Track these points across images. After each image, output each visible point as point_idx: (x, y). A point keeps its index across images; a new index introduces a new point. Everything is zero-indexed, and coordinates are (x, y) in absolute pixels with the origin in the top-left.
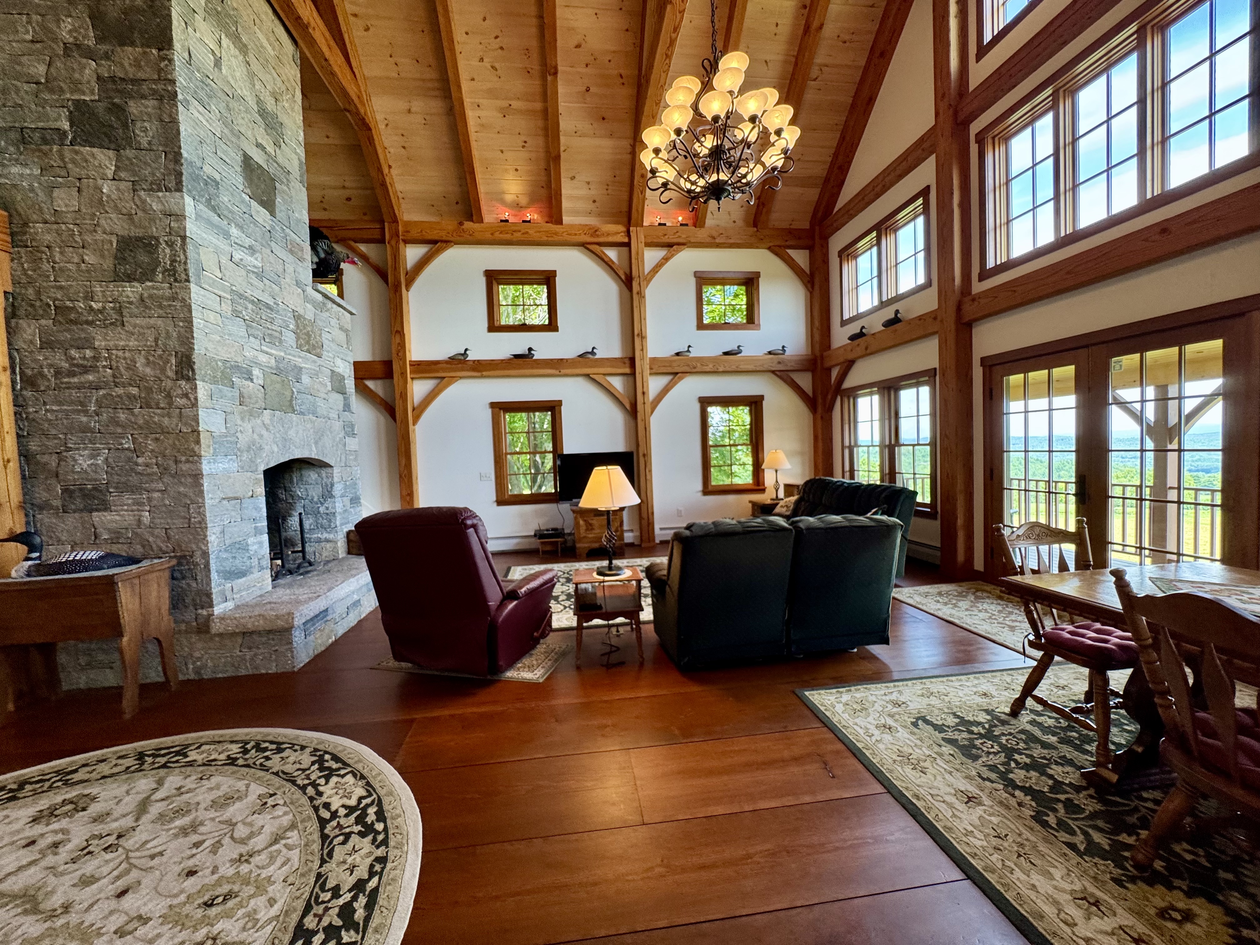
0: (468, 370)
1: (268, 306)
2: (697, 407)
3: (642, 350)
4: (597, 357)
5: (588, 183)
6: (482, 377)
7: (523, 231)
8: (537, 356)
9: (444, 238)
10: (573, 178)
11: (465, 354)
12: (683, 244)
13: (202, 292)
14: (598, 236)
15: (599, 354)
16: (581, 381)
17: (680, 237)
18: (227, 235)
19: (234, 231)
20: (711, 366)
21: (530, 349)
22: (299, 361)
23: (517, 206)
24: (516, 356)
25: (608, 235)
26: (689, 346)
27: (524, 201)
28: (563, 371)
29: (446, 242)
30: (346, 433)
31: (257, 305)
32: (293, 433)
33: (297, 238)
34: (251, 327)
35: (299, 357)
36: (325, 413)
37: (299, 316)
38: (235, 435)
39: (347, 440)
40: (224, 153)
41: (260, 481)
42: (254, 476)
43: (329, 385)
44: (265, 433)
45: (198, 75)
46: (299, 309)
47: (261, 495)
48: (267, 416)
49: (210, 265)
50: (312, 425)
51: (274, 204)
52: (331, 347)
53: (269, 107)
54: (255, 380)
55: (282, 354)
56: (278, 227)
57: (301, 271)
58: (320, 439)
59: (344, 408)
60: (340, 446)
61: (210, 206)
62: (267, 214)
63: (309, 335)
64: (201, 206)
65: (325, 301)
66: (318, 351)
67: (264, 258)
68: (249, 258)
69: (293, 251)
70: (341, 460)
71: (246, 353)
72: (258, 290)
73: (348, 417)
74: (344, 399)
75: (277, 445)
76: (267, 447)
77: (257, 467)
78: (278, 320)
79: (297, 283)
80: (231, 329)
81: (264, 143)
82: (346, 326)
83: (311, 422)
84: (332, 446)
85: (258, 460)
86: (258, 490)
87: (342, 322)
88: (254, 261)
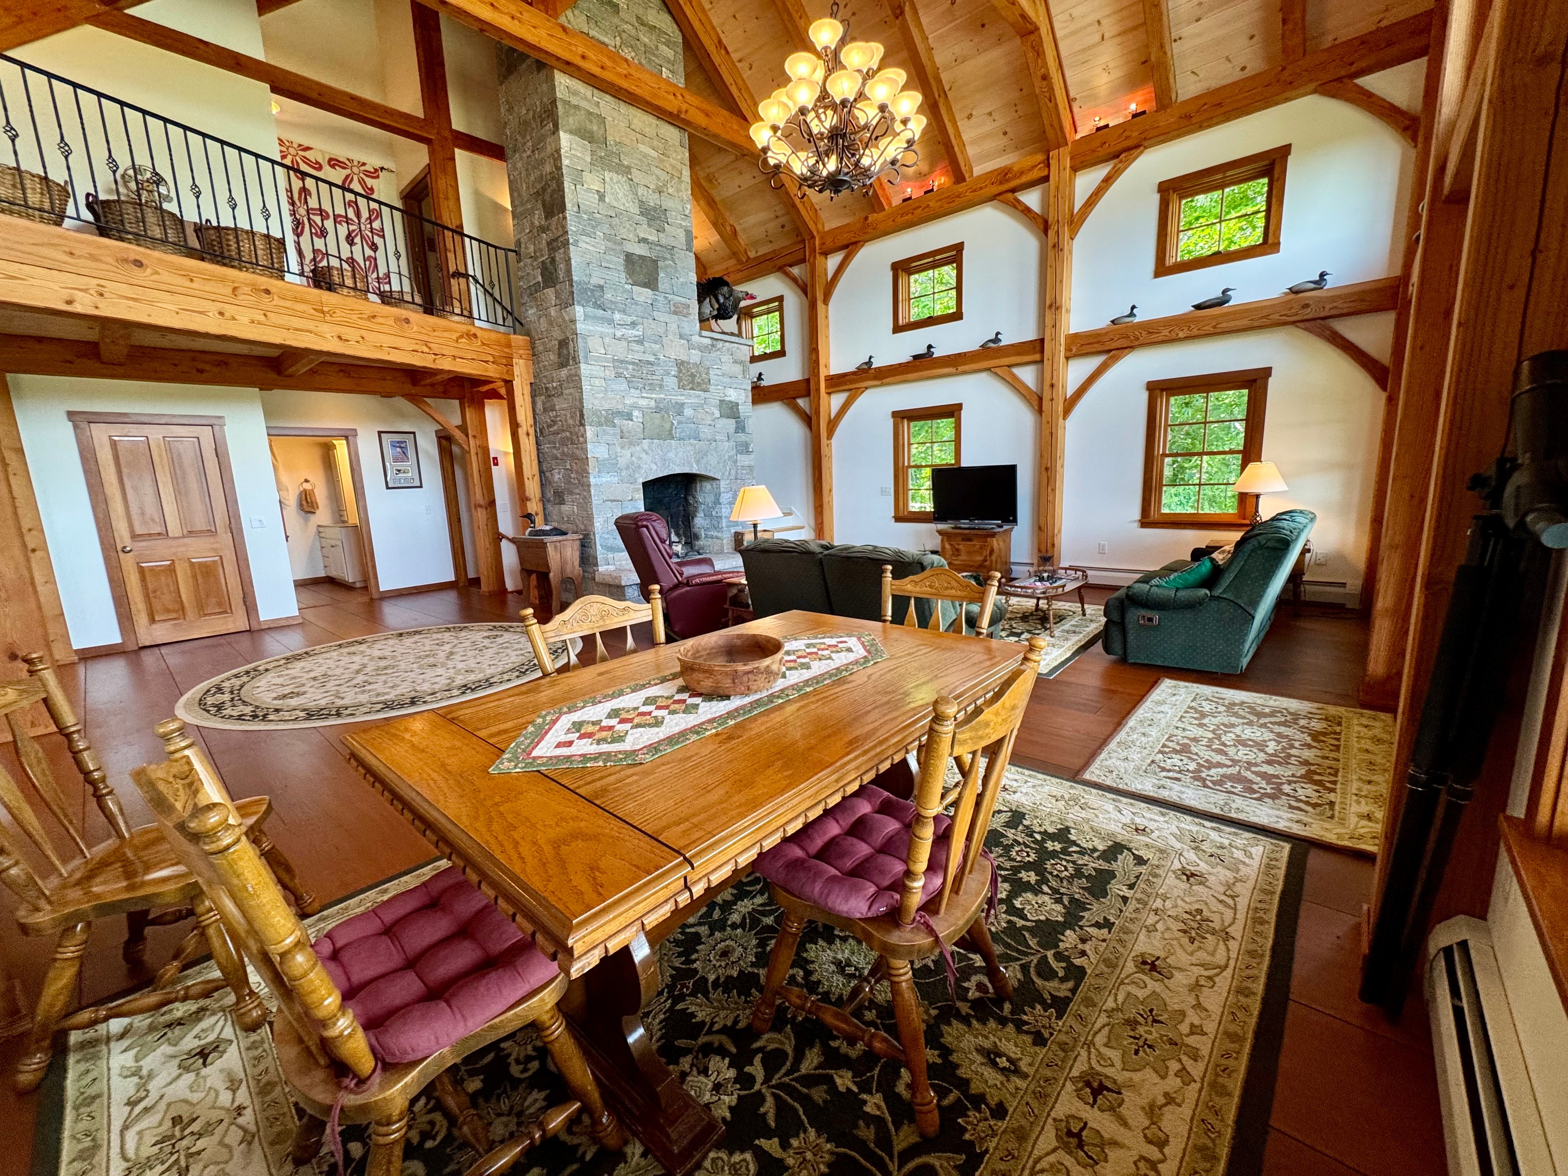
0: (870, 380)
1: (649, 363)
2: (1145, 395)
3: (1054, 326)
4: (1002, 344)
5: (990, 114)
6: (882, 385)
7: (924, 205)
8: (937, 353)
9: (854, 240)
10: (970, 116)
11: (869, 363)
12: (1137, 147)
13: (589, 367)
14: (1008, 181)
15: (1005, 341)
16: (984, 376)
17: (1127, 138)
18: (611, 322)
19: (617, 316)
20: (1166, 332)
21: (930, 347)
22: (681, 399)
23: (920, 175)
24: (916, 357)
25: (1022, 173)
26: (1133, 307)
27: (924, 167)
28: (961, 368)
29: (856, 243)
30: (737, 452)
31: (637, 364)
32: (672, 455)
33: (681, 299)
34: (632, 381)
35: (681, 395)
36: (709, 437)
37: (682, 362)
38: (616, 459)
39: (739, 457)
40: (608, 261)
41: (638, 490)
42: (632, 486)
43: (717, 413)
44: (644, 456)
45: (585, 216)
46: (681, 357)
47: (640, 499)
48: (645, 444)
49: (596, 347)
50: (692, 448)
51: (657, 280)
52: (720, 381)
53: (651, 203)
54: (634, 419)
55: (662, 396)
56: (660, 297)
57: (684, 325)
58: (702, 458)
59: (736, 430)
60: (729, 463)
61: (596, 306)
62: (649, 291)
63: (694, 376)
64: (587, 309)
65: (714, 342)
66: (704, 386)
67: (645, 327)
68: (629, 332)
69: (676, 311)
70: (729, 474)
71: (627, 402)
72: (638, 353)
73: (741, 437)
74: (736, 422)
75: (656, 464)
76: (645, 466)
77: (635, 481)
78: (659, 371)
79: (680, 336)
80: (613, 387)
81: (646, 236)
82: (743, 359)
83: (691, 445)
84: (718, 463)
85: (636, 476)
86: (636, 496)
87: (737, 356)
88: (634, 332)
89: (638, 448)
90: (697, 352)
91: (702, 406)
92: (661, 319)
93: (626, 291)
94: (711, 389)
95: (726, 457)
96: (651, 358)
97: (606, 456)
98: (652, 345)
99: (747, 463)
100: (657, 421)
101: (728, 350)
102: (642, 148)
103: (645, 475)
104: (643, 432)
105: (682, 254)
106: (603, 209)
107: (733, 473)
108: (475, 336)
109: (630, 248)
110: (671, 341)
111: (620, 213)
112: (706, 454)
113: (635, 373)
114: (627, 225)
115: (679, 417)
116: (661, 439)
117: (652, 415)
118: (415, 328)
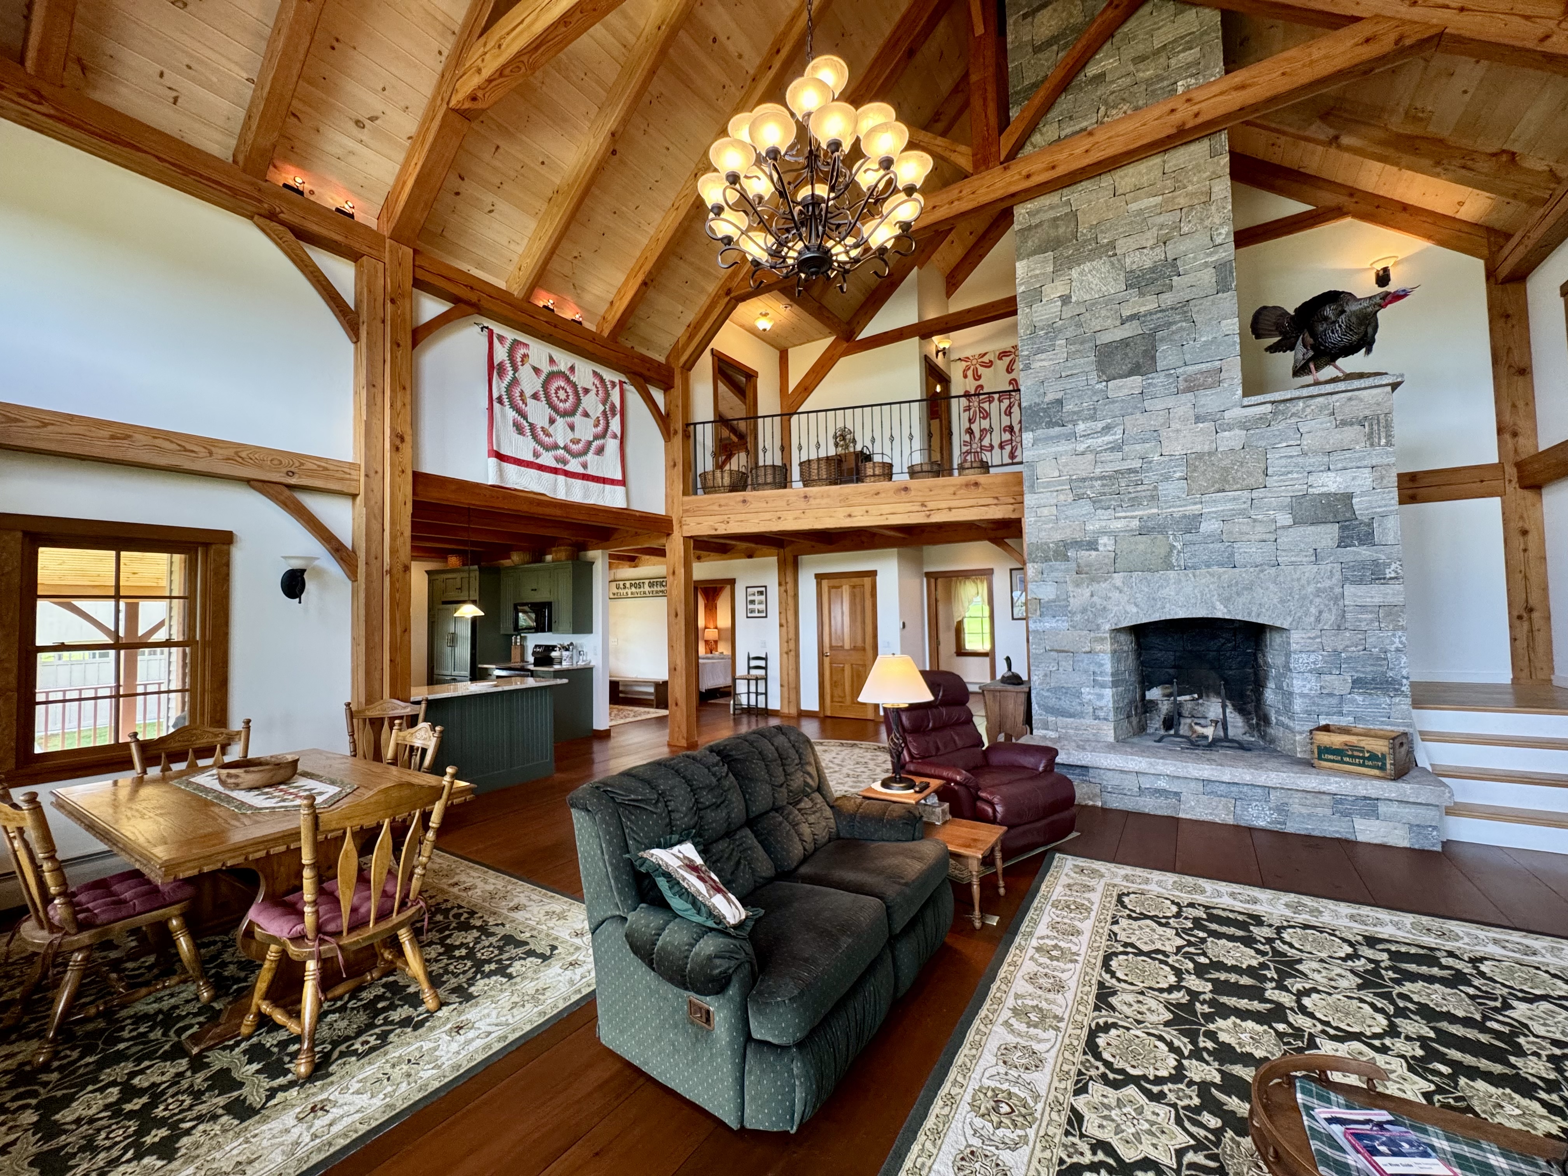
13: (1036, 496)
18: (1071, 436)
19: (1081, 427)
22: (1194, 509)
30: (1345, 580)
31: (1110, 477)
32: (1169, 591)
33: (1204, 365)
34: (1100, 501)
35: (1195, 504)
36: (1259, 560)
37: (1200, 456)
38: (1067, 600)
39: (1349, 589)
40: (1071, 368)
41: (1102, 639)
42: (1092, 634)
43: (1285, 519)
44: (1116, 595)
45: (1042, 333)
46: (1198, 449)
47: (1104, 652)
48: (1118, 579)
49: (1047, 472)
50: (1215, 579)
51: (1153, 358)
52: (1297, 465)
53: (1148, 264)
54: (1101, 548)
55: (1155, 511)
56: (1159, 379)
57: (1210, 401)
58: (1238, 594)
59: (1343, 543)
60: (1318, 600)
61: (1051, 424)
62: (1138, 378)
63: (1226, 469)
64: (1039, 432)
65: (1281, 407)
66: (1251, 481)
67: (1128, 426)
68: (1100, 440)
69: (1192, 386)
70: (1318, 620)
71: (1090, 527)
72: (1113, 463)
73: (1359, 553)
74: (1343, 529)
75: (1137, 606)
76: (1116, 608)
77: (1098, 627)
78: (1150, 478)
79: (1198, 419)
80: (1070, 512)
81: (1135, 311)
82: (1367, 413)
83: (1212, 575)
84: (1282, 601)
85: (1100, 621)
86: (1098, 648)
87: (1347, 413)
88: (1108, 438)
89: (1103, 585)
90: (1237, 431)
91: (1242, 513)
92: (1158, 407)
93: (1095, 393)
94: (1270, 482)
95: (1310, 589)
96: (1136, 464)
97: (1052, 597)
98: (1138, 447)
99: (1377, 600)
100: (1141, 547)
101: (1321, 409)
102: (1134, 207)
103: (1115, 620)
104: (1115, 564)
105: (1207, 302)
106: (1068, 312)
107: (1330, 618)
108: (976, 484)
109: (1106, 338)
110: (1177, 431)
111: (1093, 305)
112: (1249, 588)
113: (1107, 490)
114: (1104, 313)
115: (1188, 537)
116: (1149, 570)
117: (1132, 539)
118: (913, 493)
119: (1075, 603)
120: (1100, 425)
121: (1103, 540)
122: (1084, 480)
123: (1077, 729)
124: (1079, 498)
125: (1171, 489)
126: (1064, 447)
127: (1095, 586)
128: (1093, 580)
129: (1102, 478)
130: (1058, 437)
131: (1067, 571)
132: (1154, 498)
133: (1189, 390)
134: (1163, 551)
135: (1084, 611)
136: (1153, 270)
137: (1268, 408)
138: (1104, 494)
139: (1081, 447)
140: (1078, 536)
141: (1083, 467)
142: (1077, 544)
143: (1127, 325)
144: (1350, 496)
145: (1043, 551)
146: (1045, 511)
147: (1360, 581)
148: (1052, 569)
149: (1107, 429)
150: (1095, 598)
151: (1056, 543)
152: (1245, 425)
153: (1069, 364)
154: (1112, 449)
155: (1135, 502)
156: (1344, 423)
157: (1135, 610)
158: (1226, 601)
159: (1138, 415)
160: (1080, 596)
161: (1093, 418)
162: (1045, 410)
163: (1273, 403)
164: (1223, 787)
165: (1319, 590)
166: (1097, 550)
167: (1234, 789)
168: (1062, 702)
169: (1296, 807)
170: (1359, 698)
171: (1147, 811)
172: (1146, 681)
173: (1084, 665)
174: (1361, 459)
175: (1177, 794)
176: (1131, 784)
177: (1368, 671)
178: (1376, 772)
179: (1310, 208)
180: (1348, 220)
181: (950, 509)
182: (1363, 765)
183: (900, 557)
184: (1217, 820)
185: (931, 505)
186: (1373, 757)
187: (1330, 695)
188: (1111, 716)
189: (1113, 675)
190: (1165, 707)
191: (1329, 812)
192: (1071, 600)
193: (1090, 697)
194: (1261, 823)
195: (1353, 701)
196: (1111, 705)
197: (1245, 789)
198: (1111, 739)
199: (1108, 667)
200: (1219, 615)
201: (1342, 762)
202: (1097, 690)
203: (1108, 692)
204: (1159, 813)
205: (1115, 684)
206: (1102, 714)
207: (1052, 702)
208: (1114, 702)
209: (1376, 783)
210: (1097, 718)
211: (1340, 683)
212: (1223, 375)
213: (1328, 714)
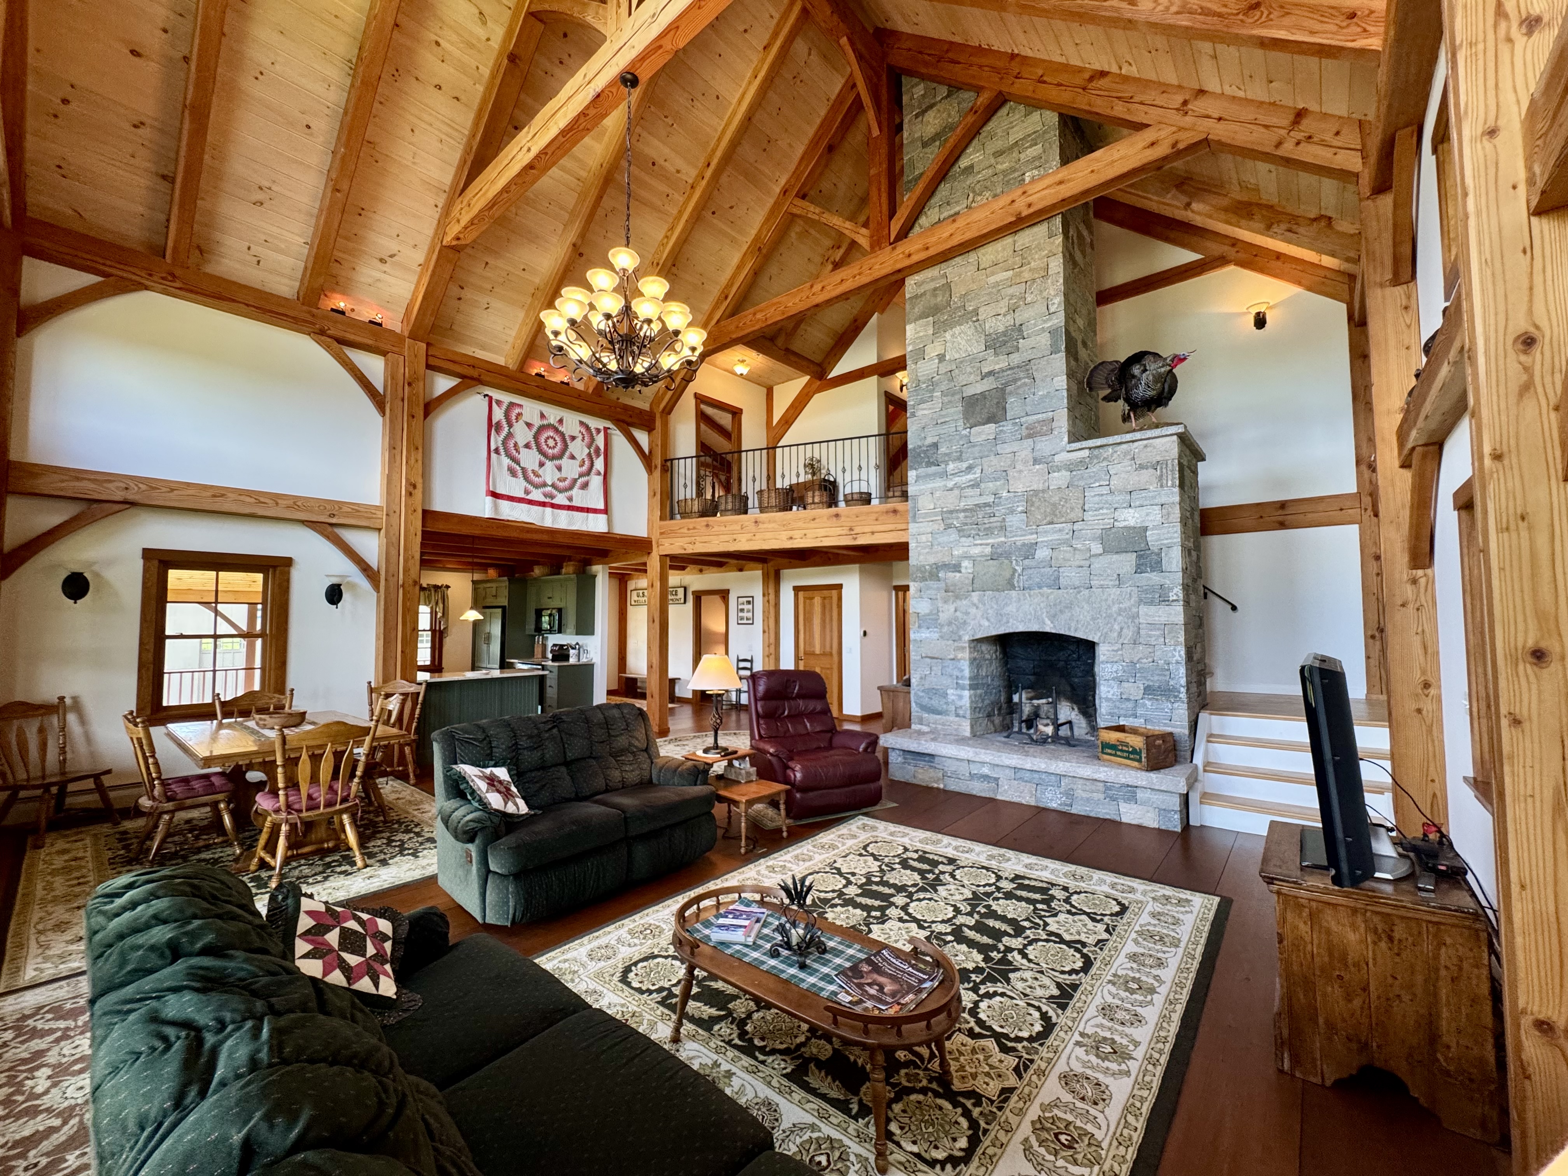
1: (987, 505)
13: (917, 525)
19: (951, 466)
30: (1140, 601)
31: (971, 510)
32: (1011, 608)
33: (1040, 416)
34: (963, 530)
35: (1032, 534)
36: (1077, 583)
37: (1036, 492)
38: (937, 614)
39: (1143, 609)
40: (944, 416)
41: (963, 648)
42: (956, 644)
43: (1097, 548)
44: (973, 610)
45: (924, 386)
46: (1035, 487)
47: (964, 659)
48: (975, 596)
49: (925, 504)
50: (1044, 599)
51: (1005, 409)
52: (1107, 502)
53: (1001, 329)
54: (963, 570)
55: (1003, 539)
56: (1007, 427)
57: (1044, 446)
58: (1061, 611)
59: (1139, 569)
60: (1120, 618)
61: (930, 464)
62: (993, 426)
63: (1054, 505)
64: (920, 470)
65: (1096, 452)
66: (1072, 516)
67: (985, 467)
68: (964, 478)
69: (1032, 434)
70: (1120, 635)
71: (956, 553)
72: (973, 498)
73: (1150, 579)
74: (1139, 557)
75: (988, 620)
76: (972, 623)
77: (960, 638)
78: (1000, 510)
79: (1036, 461)
80: (941, 540)
81: (991, 368)
82: (1159, 458)
83: (1042, 595)
84: (1093, 619)
85: (962, 633)
86: (960, 656)
87: (1142, 459)
88: (970, 477)
89: (964, 602)
90: (1064, 473)
91: (1066, 542)
92: (1007, 451)
93: (961, 438)
94: (1088, 516)
95: (1115, 608)
96: (991, 499)
97: (927, 611)
98: (991, 485)
99: (1163, 620)
100: (993, 570)
101: (1126, 454)
102: (992, 280)
103: (971, 633)
104: (974, 584)
105: (1043, 362)
106: (943, 369)
107: (1128, 633)
108: (895, 511)
109: (970, 391)
110: (1020, 471)
111: (961, 362)
112: (1070, 607)
113: (969, 521)
114: (969, 369)
115: (1026, 562)
116: (998, 590)
117: (986, 563)
118: (843, 519)
119: (943, 617)
120: (965, 465)
121: (965, 564)
122: (951, 512)
123: (943, 724)
124: (948, 527)
125: (1015, 521)
126: (939, 483)
127: (959, 603)
128: (957, 597)
129: (964, 511)
130: (934, 475)
131: (938, 589)
132: (1003, 528)
133: (1029, 436)
134: (1007, 574)
135: (950, 624)
136: (1004, 334)
137: (1086, 453)
138: (966, 524)
139: (950, 484)
140: (946, 560)
141: (951, 501)
142: (946, 566)
143: (985, 381)
144: (1146, 529)
145: (922, 572)
146: (923, 538)
147: (1151, 603)
148: (929, 588)
149: (970, 468)
150: (958, 614)
151: (931, 566)
152: (1070, 467)
153: (943, 413)
154: (972, 486)
155: (989, 532)
156: (1142, 467)
157: (986, 624)
158: (1053, 617)
159: (992, 458)
160: (947, 611)
161: (960, 459)
162: (925, 452)
163: (1090, 448)
164: (1028, 774)
165: (1120, 609)
166: (960, 572)
167: (1036, 776)
168: (933, 702)
169: (1079, 793)
170: (1148, 703)
171: (974, 793)
172: (1011, 687)
173: (949, 670)
174: (1154, 497)
175: (997, 779)
176: (964, 769)
177: (1155, 680)
178: (1136, 764)
179: (1200, 257)
180: (1232, 268)
181: (873, 533)
182: (1128, 758)
183: (861, 572)
184: (1024, 802)
185: (857, 530)
186: (1135, 751)
187: (1128, 700)
188: (968, 715)
189: (971, 679)
190: (1027, 710)
191: (1102, 796)
192: (940, 614)
193: (953, 697)
194: (1054, 805)
195: (1144, 705)
196: (968, 705)
197: (1043, 776)
198: (967, 732)
199: (967, 673)
200: (1048, 629)
201: (1115, 755)
202: (959, 692)
203: (966, 693)
204: (983, 795)
205: (972, 687)
206: (961, 712)
207: (925, 701)
208: (972, 702)
209: (1133, 773)
210: (957, 715)
211: (1135, 690)
212: (1054, 424)
213: (1125, 716)
